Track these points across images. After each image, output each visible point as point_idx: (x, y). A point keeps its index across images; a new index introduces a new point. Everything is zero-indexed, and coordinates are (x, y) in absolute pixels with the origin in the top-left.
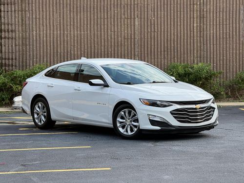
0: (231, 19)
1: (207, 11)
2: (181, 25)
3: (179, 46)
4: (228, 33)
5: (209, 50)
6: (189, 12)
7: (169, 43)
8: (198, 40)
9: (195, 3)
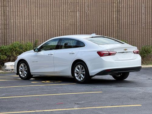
0: (136, 12)
1: (121, 7)
2: (105, 16)
4: (135, 22)
6: (110, 8)
8: (116, 26)
9: (114, 2)
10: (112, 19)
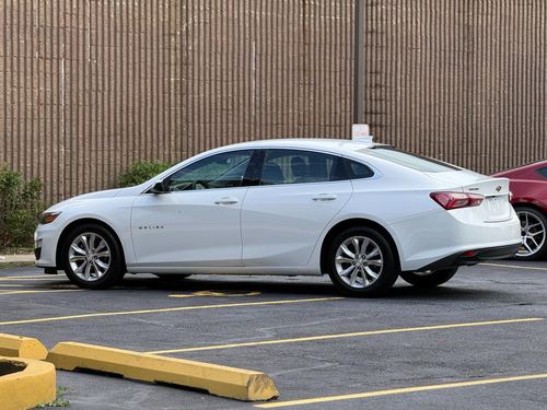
0: (236, 70)
1: (193, 51)
2: (146, 79)
3: (142, 123)
4: (230, 100)
5: (196, 135)
6: (161, 51)
7: (124, 116)
8: (179, 112)
9: (172, 32)
10: (167, 91)
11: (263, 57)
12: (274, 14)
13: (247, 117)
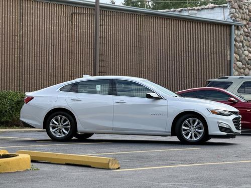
0: (43, 52)
1: (25, 43)
3: (3, 74)
4: (40, 65)
5: (26, 80)
6: (11, 43)
8: (19, 70)
9: (16, 34)
10: (13, 60)
11: (55, 47)
12: (60, 28)
13: (47, 73)
